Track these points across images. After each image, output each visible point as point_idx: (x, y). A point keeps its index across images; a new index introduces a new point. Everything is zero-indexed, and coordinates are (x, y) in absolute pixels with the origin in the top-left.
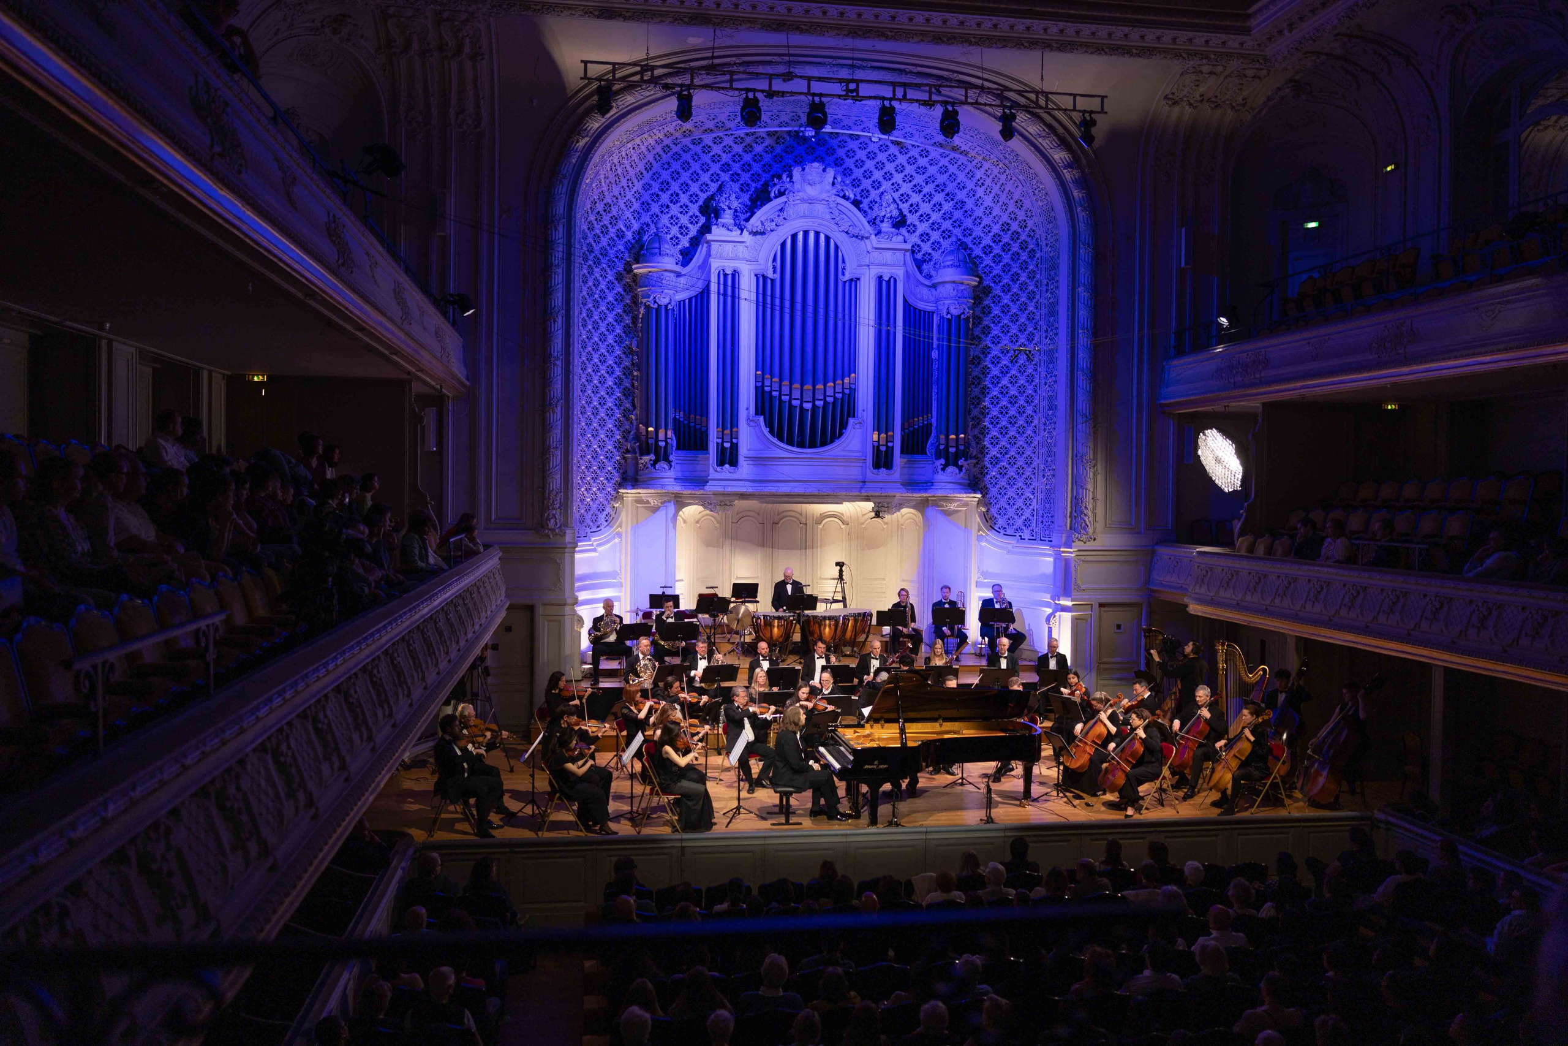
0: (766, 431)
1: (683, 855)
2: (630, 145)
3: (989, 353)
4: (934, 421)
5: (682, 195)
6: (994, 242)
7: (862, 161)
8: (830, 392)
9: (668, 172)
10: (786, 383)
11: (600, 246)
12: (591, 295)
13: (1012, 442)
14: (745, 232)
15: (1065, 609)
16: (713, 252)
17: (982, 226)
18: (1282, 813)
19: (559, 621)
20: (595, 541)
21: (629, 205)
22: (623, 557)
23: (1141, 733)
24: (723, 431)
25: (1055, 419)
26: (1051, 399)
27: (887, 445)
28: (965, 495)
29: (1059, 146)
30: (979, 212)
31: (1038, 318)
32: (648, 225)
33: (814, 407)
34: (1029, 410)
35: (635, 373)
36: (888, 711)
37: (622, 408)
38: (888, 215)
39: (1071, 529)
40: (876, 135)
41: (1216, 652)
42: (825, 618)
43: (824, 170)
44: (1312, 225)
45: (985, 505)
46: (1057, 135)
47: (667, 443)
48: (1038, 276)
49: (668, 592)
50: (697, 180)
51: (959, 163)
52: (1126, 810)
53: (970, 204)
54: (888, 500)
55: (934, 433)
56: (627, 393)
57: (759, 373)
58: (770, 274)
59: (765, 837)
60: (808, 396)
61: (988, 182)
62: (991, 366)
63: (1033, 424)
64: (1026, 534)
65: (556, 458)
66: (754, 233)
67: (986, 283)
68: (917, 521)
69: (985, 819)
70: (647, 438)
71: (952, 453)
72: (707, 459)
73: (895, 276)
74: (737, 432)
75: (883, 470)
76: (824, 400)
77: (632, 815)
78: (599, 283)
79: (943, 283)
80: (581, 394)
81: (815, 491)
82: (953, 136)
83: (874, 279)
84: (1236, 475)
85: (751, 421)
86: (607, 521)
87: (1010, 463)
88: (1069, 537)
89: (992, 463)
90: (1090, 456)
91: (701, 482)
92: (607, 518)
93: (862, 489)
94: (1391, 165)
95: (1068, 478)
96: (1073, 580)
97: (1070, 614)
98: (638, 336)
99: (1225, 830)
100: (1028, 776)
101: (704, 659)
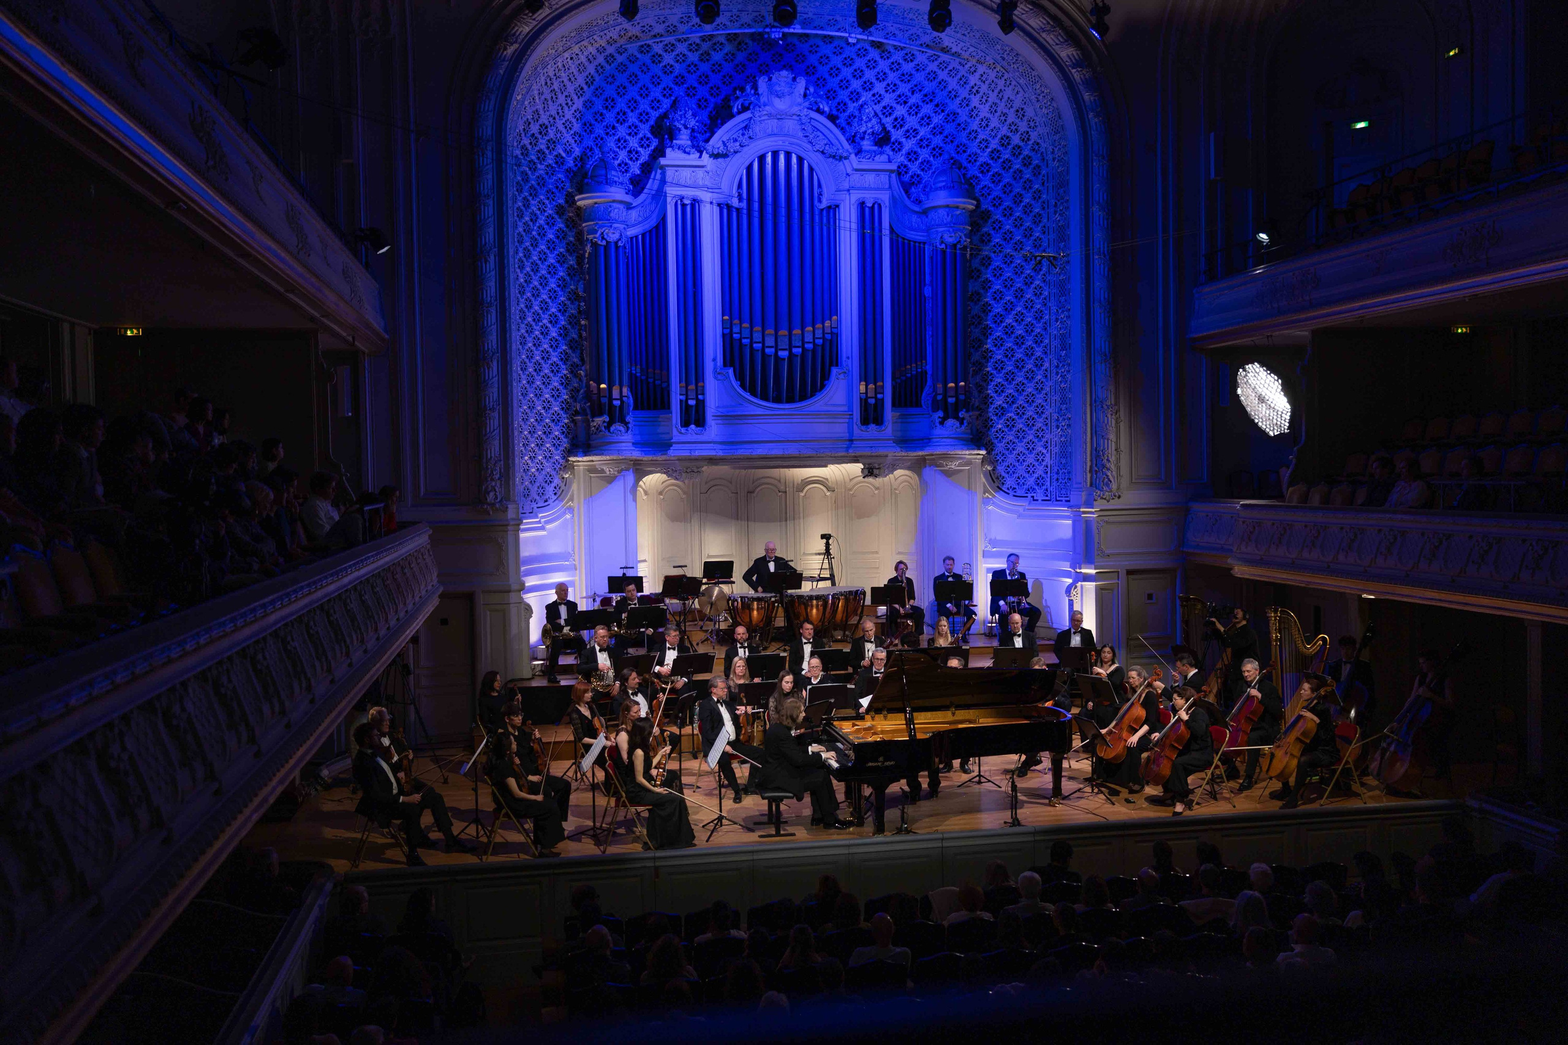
0: (736, 385)
1: (657, 876)
2: (566, 55)
3: (990, 288)
4: (929, 368)
5: (630, 114)
6: (992, 159)
7: (838, 69)
8: (809, 338)
9: (613, 86)
10: (758, 329)
11: (537, 174)
12: (528, 231)
13: (1020, 389)
14: (705, 155)
15: (1087, 578)
16: (669, 179)
17: (978, 140)
18: (1354, 804)
19: (503, 611)
20: (543, 517)
21: (567, 126)
23: (1184, 716)
24: (687, 387)
25: (1069, 361)
26: (1063, 337)
27: (876, 397)
28: (967, 452)
29: (1066, 41)
30: (974, 126)
31: (1046, 244)
32: (591, 149)
33: (792, 356)
34: (1038, 353)
35: (583, 322)
36: (892, 700)
37: (569, 363)
38: (870, 131)
39: (1091, 485)
40: (853, 35)
41: (1267, 620)
42: (811, 598)
43: (794, 79)
44: (1361, 125)
45: (991, 463)
46: (1064, 29)
47: (622, 402)
48: (1045, 196)
50: (647, 95)
51: (950, 67)
52: (1174, 805)
53: (963, 116)
54: (879, 460)
55: (929, 382)
56: (574, 345)
57: (726, 318)
58: (735, 202)
59: (752, 852)
60: (784, 343)
61: (984, 88)
62: (992, 302)
63: (1044, 368)
64: (1040, 495)
65: (494, 421)
66: (715, 156)
67: (984, 207)
68: (913, 485)
69: (1010, 821)
70: (599, 397)
71: (951, 404)
72: (670, 419)
73: (880, 202)
74: (703, 387)
75: (872, 426)
76: (803, 347)
77: (594, 831)
78: (537, 218)
79: (935, 208)
80: (520, 347)
81: (795, 453)
82: (943, 31)
83: (856, 206)
84: (1283, 415)
85: (719, 374)
86: (555, 494)
87: (1018, 414)
88: (1090, 494)
89: (997, 415)
90: (1111, 401)
91: (663, 446)
92: (556, 491)
93: (847, 449)
94: (1455, 49)
95: (1086, 426)
96: (1096, 544)
97: (1094, 583)
98: (585, 280)
99: (1290, 825)
100: (1057, 771)
101: (674, 649)
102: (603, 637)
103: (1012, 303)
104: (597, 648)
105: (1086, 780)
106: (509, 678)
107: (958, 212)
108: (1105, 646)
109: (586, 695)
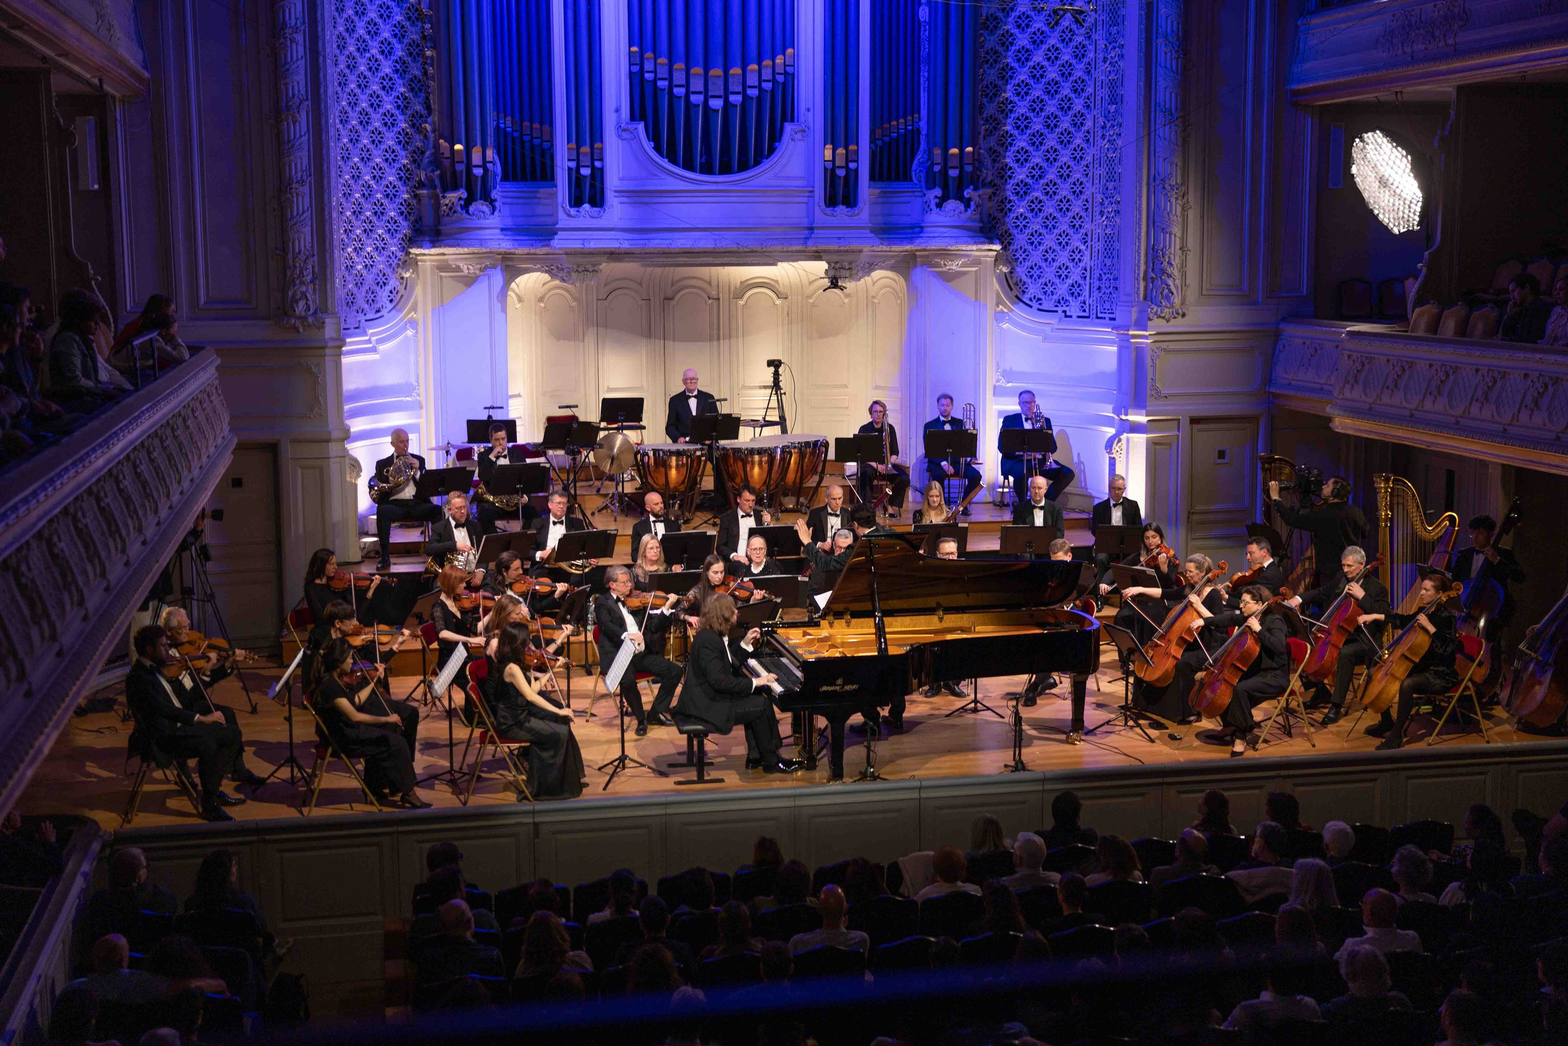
0: (648, 146)
1: (537, 834)
4: (923, 125)
8: (752, 80)
10: (679, 66)
13: (1051, 158)
15: (1136, 428)
18: (1476, 742)
19: (321, 469)
20: (373, 334)
22: (421, 360)
23: (1255, 624)
24: (578, 149)
25: (1120, 119)
26: (1113, 85)
27: (847, 167)
28: (974, 247)
33: (727, 105)
34: (1078, 105)
35: (428, 53)
36: (857, 599)
37: (409, 112)
39: (1145, 298)
41: (1375, 492)
42: (751, 452)
45: (1008, 262)
47: (486, 170)
49: (498, 415)
52: (1232, 743)
54: (850, 257)
55: (923, 145)
56: (417, 86)
57: (635, 49)
59: (666, 804)
60: (717, 88)
62: (1015, 31)
63: (1085, 128)
64: (1074, 309)
65: (302, 200)
68: (898, 290)
69: (1013, 763)
70: (453, 162)
71: (953, 178)
72: (554, 195)
74: (602, 149)
75: (841, 209)
76: (744, 93)
77: (452, 775)
80: (339, 89)
81: (734, 248)
84: (1413, 206)
85: (624, 130)
86: (391, 301)
87: (1047, 193)
88: (1142, 312)
89: (1017, 193)
90: (1176, 179)
91: (543, 233)
92: (392, 296)
93: (807, 239)
95: (1140, 214)
96: (1149, 381)
97: (1144, 436)
99: (1388, 770)
100: (1079, 695)
101: (561, 523)
102: (461, 506)
103: (1042, 33)
104: (453, 523)
105: (1118, 708)
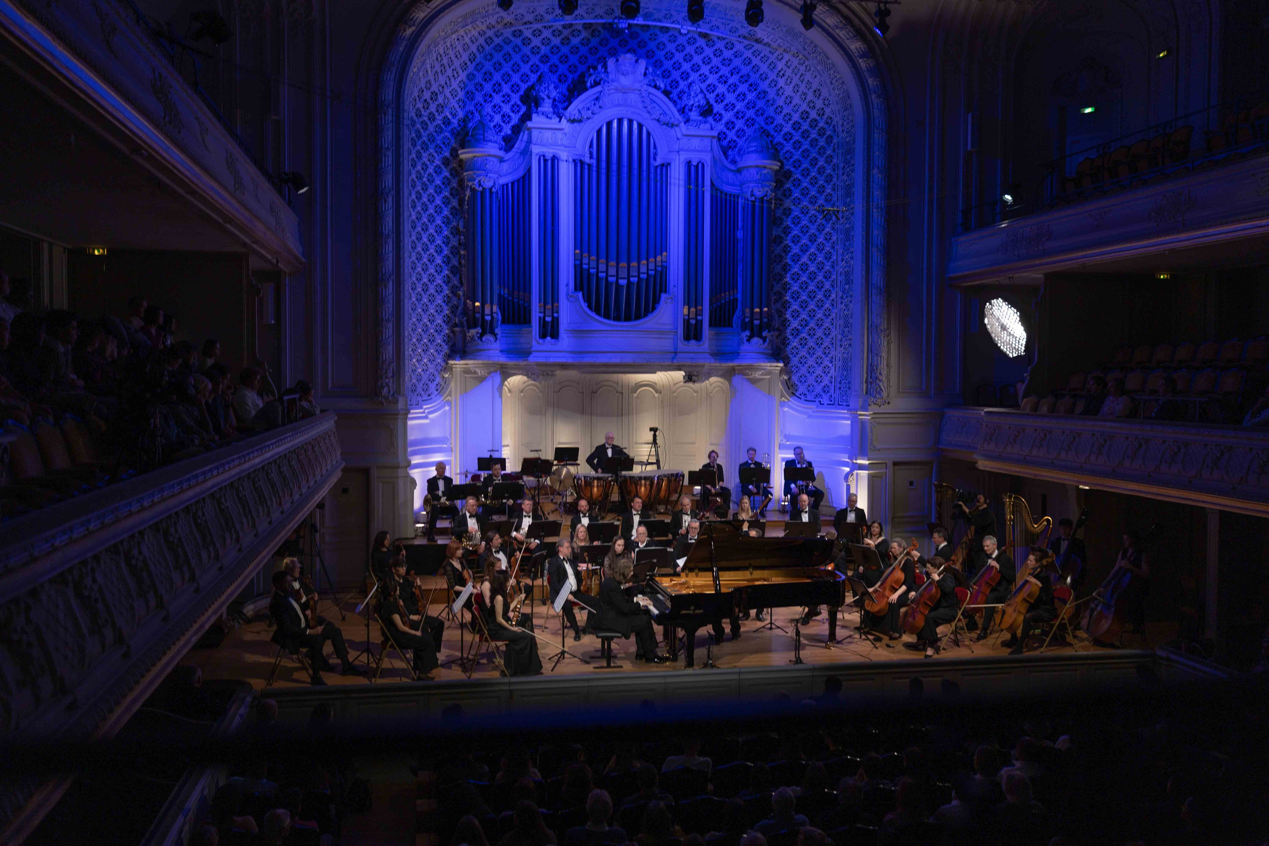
0: (584, 305)
1: (511, 697)
2: (454, 36)
3: (790, 233)
4: (739, 297)
5: (504, 85)
6: (794, 129)
7: (672, 53)
8: (643, 269)
9: (491, 63)
10: (603, 261)
11: (428, 132)
12: (420, 177)
13: (812, 315)
14: (563, 119)
15: (861, 467)
16: (534, 139)
17: (783, 114)
18: (1068, 652)
19: (393, 483)
21: (454, 94)
22: (453, 424)
24: (545, 306)
25: (851, 293)
26: (847, 274)
27: (696, 318)
28: (768, 364)
29: (855, 36)
30: (780, 102)
31: (836, 199)
32: (472, 113)
33: (629, 284)
34: (827, 285)
35: (462, 252)
36: (702, 561)
37: (450, 285)
38: (697, 104)
39: (867, 393)
40: (685, 27)
41: (1003, 504)
42: (640, 478)
43: (637, 61)
44: (1088, 110)
45: (787, 373)
46: (853, 26)
47: (492, 317)
48: (835, 160)
50: (518, 71)
51: (762, 55)
52: (926, 650)
53: (772, 94)
54: (697, 369)
55: (739, 307)
56: (455, 271)
57: (577, 251)
58: (587, 160)
59: (588, 680)
60: (623, 273)
61: (789, 72)
62: (791, 244)
63: (831, 298)
64: (825, 400)
65: (389, 330)
66: (572, 121)
67: (787, 167)
68: (724, 389)
69: (794, 659)
70: (474, 312)
71: (757, 325)
72: (530, 332)
73: (703, 161)
74: (558, 307)
75: (693, 342)
76: (639, 276)
77: (462, 661)
78: (427, 167)
79: (747, 168)
80: (412, 271)
81: (633, 362)
82: (756, 26)
83: (684, 164)
84: (1021, 341)
85: (571, 297)
86: (437, 390)
87: (810, 335)
88: (865, 401)
89: (793, 335)
90: (884, 326)
91: (522, 353)
92: (437, 388)
93: (673, 358)
94: (1163, 51)
95: (863, 346)
96: (869, 440)
97: (867, 472)
98: (465, 218)
99: (1016, 667)
100: (833, 621)
101: (529, 517)
102: (473, 506)
103: (807, 245)
104: (468, 515)
105: (856, 628)
106: (397, 537)
107: (765, 171)
108: (874, 522)
109: (458, 552)
